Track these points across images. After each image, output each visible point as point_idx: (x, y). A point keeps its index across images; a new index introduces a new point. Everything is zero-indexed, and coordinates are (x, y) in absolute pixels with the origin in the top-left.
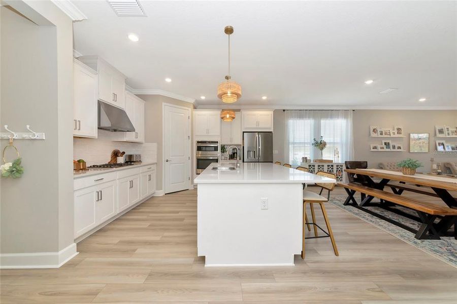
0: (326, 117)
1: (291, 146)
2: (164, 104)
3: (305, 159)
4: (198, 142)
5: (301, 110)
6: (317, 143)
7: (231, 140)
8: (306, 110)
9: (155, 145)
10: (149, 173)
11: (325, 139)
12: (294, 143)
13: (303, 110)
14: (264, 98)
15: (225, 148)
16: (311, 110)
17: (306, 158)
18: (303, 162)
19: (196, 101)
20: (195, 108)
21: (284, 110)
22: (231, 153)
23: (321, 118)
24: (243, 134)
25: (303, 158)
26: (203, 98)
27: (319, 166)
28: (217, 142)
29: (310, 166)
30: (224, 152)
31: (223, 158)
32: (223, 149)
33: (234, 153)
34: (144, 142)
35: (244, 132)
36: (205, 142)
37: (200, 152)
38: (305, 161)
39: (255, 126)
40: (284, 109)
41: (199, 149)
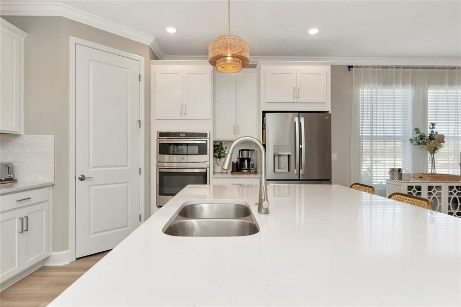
0: (440, 82)
1: (366, 145)
2: (73, 40)
3: (397, 174)
4: (162, 135)
5: (386, 67)
6: (422, 138)
7: (236, 129)
8: (397, 67)
9: (50, 139)
10: (23, 213)
11: (440, 130)
12: (372, 138)
13: (392, 67)
14: (313, 31)
15: (222, 148)
16: (409, 67)
17: (399, 170)
18: (392, 178)
19: (157, 41)
20: (155, 57)
21: (350, 67)
22: (235, 160)
23: (429, 84)
24: (264, 116)
25: (392, 170)
26: (171, 30)
27: (430, 188)
28: (205, 135)
29: (410, 188)
30: (220, 157)
31: (218, 169)
32: (219, 149)
33: (242, 160)
34: (22, 133)
35: (264, 113)
36: (176, 135)
37: (167, 157)
38: (397, 177)
39: (290, 99)
40: (351, 64)
41: (164, 149)
